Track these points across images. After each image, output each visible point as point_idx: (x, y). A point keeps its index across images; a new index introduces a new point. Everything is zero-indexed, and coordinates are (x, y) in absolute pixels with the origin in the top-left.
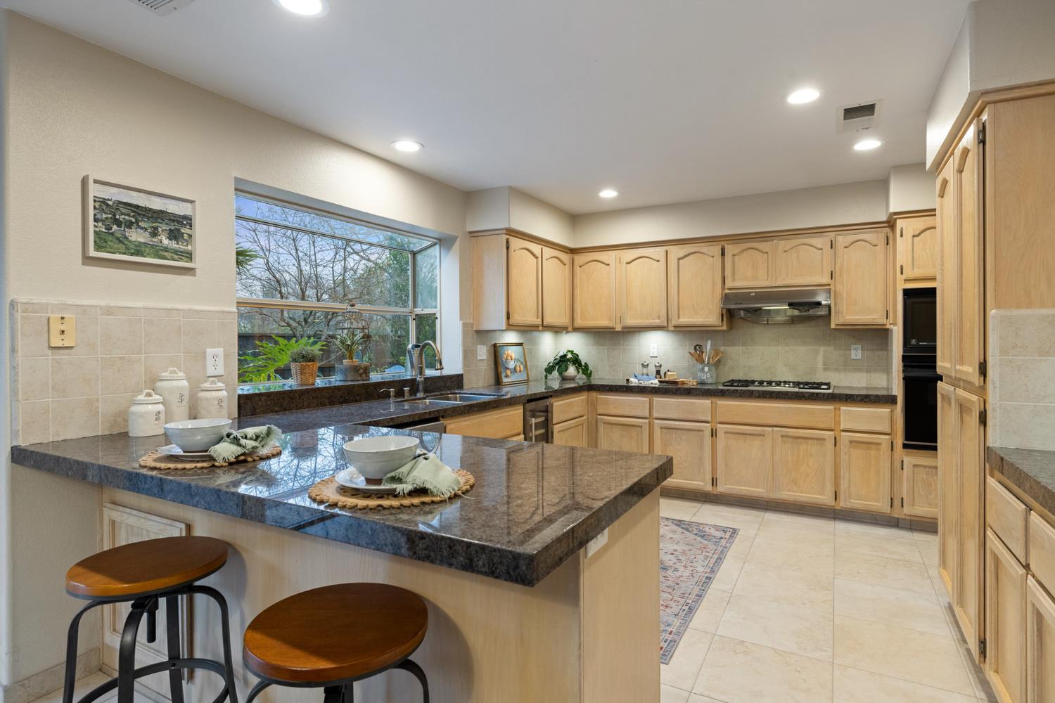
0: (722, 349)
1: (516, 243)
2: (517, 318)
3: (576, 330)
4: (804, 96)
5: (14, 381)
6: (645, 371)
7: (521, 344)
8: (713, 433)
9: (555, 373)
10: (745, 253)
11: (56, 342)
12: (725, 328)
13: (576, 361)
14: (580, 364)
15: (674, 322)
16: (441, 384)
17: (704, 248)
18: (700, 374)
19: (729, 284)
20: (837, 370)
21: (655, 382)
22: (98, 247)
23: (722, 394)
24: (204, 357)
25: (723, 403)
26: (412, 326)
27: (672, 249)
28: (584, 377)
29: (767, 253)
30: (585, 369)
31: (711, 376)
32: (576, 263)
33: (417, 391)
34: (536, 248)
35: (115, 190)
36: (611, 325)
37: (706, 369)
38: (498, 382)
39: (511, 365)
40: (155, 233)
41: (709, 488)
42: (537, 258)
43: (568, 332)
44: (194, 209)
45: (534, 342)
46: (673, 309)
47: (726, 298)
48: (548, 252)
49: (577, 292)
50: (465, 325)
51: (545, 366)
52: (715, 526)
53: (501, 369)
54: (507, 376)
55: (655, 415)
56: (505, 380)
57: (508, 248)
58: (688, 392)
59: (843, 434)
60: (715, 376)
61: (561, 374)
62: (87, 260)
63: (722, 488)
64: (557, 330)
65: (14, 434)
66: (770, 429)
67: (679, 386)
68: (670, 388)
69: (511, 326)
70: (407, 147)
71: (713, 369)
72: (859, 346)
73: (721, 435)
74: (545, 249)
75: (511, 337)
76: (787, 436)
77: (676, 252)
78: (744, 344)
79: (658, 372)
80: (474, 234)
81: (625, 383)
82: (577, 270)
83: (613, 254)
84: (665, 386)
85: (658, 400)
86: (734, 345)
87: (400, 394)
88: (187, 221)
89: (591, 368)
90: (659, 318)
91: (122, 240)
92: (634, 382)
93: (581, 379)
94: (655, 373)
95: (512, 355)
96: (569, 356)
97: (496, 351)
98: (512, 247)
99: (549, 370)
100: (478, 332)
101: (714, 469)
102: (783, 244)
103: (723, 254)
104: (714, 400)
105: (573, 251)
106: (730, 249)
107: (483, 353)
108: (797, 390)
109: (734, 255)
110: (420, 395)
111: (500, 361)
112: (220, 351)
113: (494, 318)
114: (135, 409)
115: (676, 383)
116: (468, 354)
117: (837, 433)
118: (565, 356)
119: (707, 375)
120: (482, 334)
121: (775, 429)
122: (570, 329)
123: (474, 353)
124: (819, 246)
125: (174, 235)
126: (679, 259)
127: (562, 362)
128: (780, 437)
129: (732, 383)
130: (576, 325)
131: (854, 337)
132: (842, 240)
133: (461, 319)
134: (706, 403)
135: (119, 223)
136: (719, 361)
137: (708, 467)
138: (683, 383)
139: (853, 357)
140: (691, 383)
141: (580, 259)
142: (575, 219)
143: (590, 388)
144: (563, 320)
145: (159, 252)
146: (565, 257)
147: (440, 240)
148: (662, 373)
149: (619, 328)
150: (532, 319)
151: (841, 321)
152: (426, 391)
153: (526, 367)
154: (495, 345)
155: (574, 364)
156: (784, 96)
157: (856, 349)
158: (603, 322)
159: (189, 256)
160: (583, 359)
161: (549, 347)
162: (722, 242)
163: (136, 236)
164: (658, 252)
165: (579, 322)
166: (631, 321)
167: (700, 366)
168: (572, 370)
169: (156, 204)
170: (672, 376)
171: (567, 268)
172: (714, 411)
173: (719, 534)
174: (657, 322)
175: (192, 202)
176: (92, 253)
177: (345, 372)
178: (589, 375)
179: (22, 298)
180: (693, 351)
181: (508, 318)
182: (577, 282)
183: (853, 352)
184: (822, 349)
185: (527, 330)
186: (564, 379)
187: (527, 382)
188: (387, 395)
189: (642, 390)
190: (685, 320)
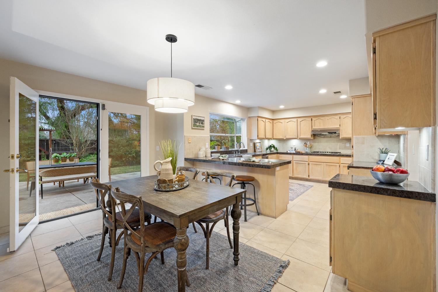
0: (312, 144)
1: (259, 119)
2: (260, 137)
3: (274, 139)
4: (323, 91)
5: (185, 148)
6: (292, 149)
7: (260, 143)
8: (309, 164)
9: (269, 150)
10: (318, 120)
11: (189, 142)
12: (312, 139)
13: (274, 147)
14: (275, 148)
15: (299, 137)
16: (243, 151)
17: (307, 119)
18: (306, 150)
19: (313, 128)
20: (343, 149)
21: (294, 152)
22: (194, 127)
23: (311, 155)
24: (206, 145)
25: (311, 157)
26: (235, 138)
27: (298, 119)
28: (276, 151)
29: (323, 120)
30: (276, 149)
31: (309, 151)
32: (274, 122)
33: (239, 152)
34: (264, 120)
35: (195, 117)
36: (283, 138)
37: (308, 149)
38: (255, 151)
39: (258, 147)
40: (200, 124)
41: (307, 177)
42: (264, 122)
43: (272, 140)
44: (204, 119)
45: (263, 142)
46: (299, 133)
47: (313, 131)
48: (267, 120)
49: (274, 130)
50: (248, 138)
51: (266, 148)
52: (308, 185)
53: (256, 148)
54: (257, 150)
55: (294, 160)
56: (257, 151)
57: (258, 120)
58: (302, 154)
59: (341, 164)
60: (310, 150)
61: (270, 150)
62: (192, 129)
63: (311, 177)
64: (269, 139)
65: (185, 156)
66: (323, 163)
67: (301, 153)
68: (298, 153)
69: (258, 138)
70: (238, 102)
71: (310, 149)
72: (349, 143)
73: (310, 164)
74: (266, 120)
75: (258, 141)
76: (327, 165)
77: (299, 120)
78: (318, 143)
79: (295, 150)
80: (249, 117)
81: (286, 152)
82: (274, 124)
83: (283, 120)
84: (297, 153)
85: (295, 156)
86: (315, 143)
87: (236, 153)
88: (203, 121)
89: (278, 148)
90: (295, 136)
91: (196, 125)
92: (289, 152)
93: (275, 151)
94: (294, 150)
95: (258, 145)
96: (272, 145)
97: (254, 144)
98: (259, 120)
99: (267, 149)
100: (250, 140)
101: (309, 173)
102: (327, 118)
103: (312, 120)
104: (309, 156)
105: (273, 120)
106: (313, 119)
107: (252, 145)
108: (330, 154)
109: (315, 121)
110: (239, 153)
111: (255, 146)
112: (208, 143)
113: (254, 137)
114: (199, 153)
115: (300, 152)
116: (248, 145)
117: (340, 164)
118: (271, 145)
119: (308, 150)
120: (251, 140)
121: (324, 163)
122: (272, 139)
123: (250, 144)
124: (337, 118)
125: (202, 123)
126: (300, 121)
127: (270, 147)
128: (325, 165)
129: (314, 152)
130: (274, 138)
131: (347, 141)
132: (342, 117)
133: (247, 137)
134: (307, 157)
135: (195, 122)
136: (311, 147)
137: (307, 172)
138: (301, 152)
139: (347, 146)
140: (304, 152)
141: (275, 121)
142: (273, 112)
143: (277, 153)
144: (271, 137)
145: (200, 126)
146: (271, 121)
147: (242, 119)
148: (296, 150)
149: (285, 139)
150: (263, 137)
151: (342, 137)
152: (240, 153)
153: (261, 148)
154: (254, 143)
155: (273, 147)
156: (319, 92)
157: (348, 144)
158: (281, 137)
159: (204, 127)
160: (276, 146)
161: (267, 143)
162: (312, 118)
163: (198, 124)
164: (295, 120)
165: (275, 137)
166: (288, 137)
167: (306, 148)
168: (273, 149)
169: (200, 118)
170: (298, 150)
171: (272, 124)
172: (309, 159)
173: (308, 186)
174: (295, 137)
175: (204, 117)
176: (193, 128)
177: (224, 148)
178: (277, 150)
179: (185, 135)
180: (304, 144)
181: (258, 136)
182: (274, 127)
183: (347, 144)
184: (339, 144)
185: (261, 139)
186: (271, 151)
187: (261, 152)
188: (233, 153)
189: (290, 154)
190: (302, 137)
